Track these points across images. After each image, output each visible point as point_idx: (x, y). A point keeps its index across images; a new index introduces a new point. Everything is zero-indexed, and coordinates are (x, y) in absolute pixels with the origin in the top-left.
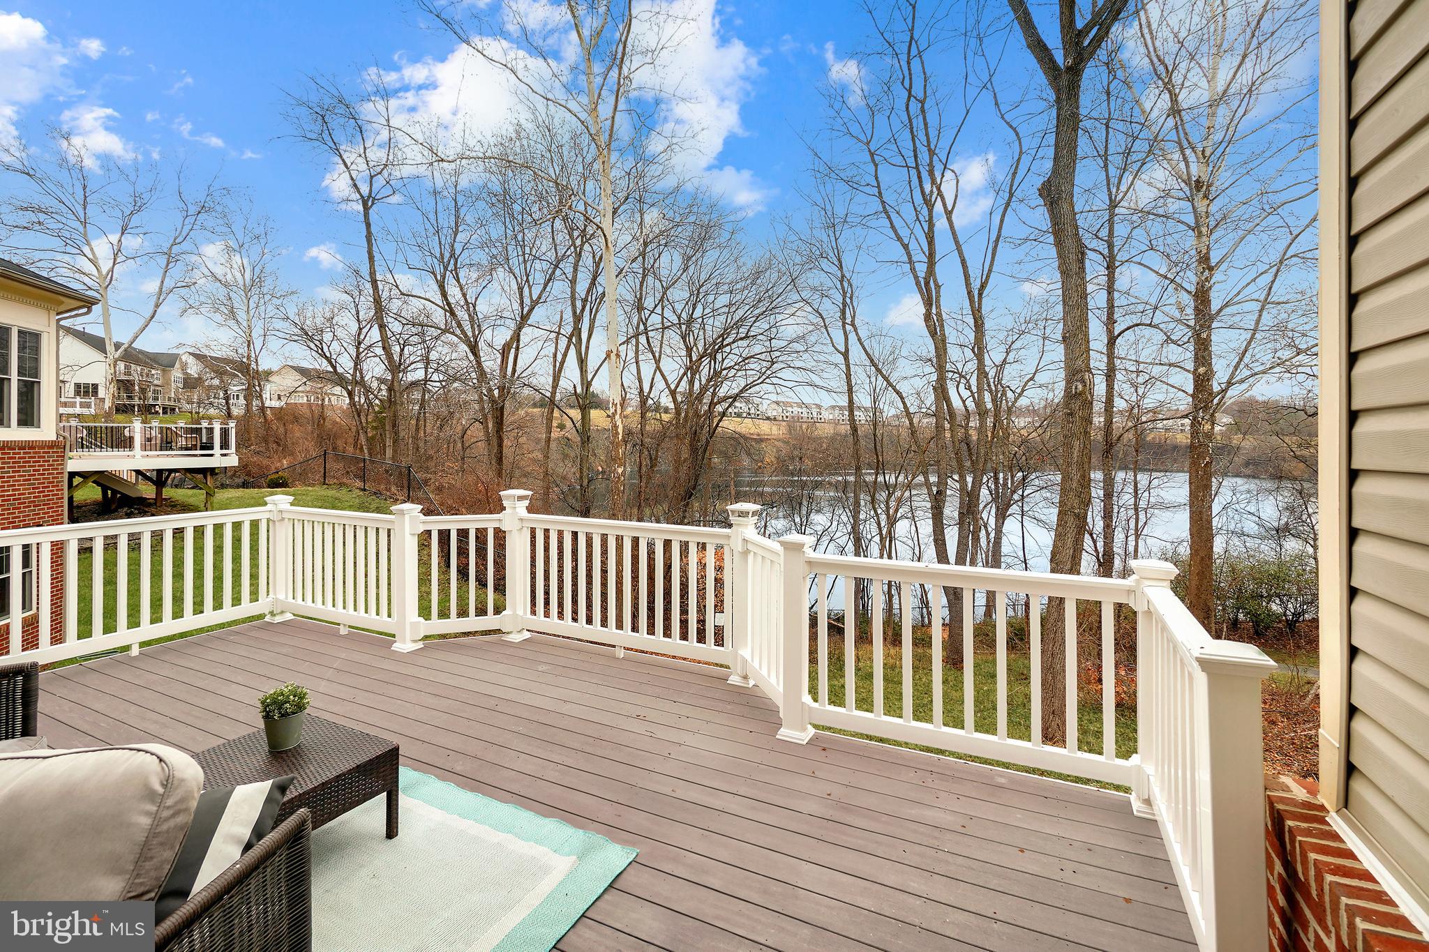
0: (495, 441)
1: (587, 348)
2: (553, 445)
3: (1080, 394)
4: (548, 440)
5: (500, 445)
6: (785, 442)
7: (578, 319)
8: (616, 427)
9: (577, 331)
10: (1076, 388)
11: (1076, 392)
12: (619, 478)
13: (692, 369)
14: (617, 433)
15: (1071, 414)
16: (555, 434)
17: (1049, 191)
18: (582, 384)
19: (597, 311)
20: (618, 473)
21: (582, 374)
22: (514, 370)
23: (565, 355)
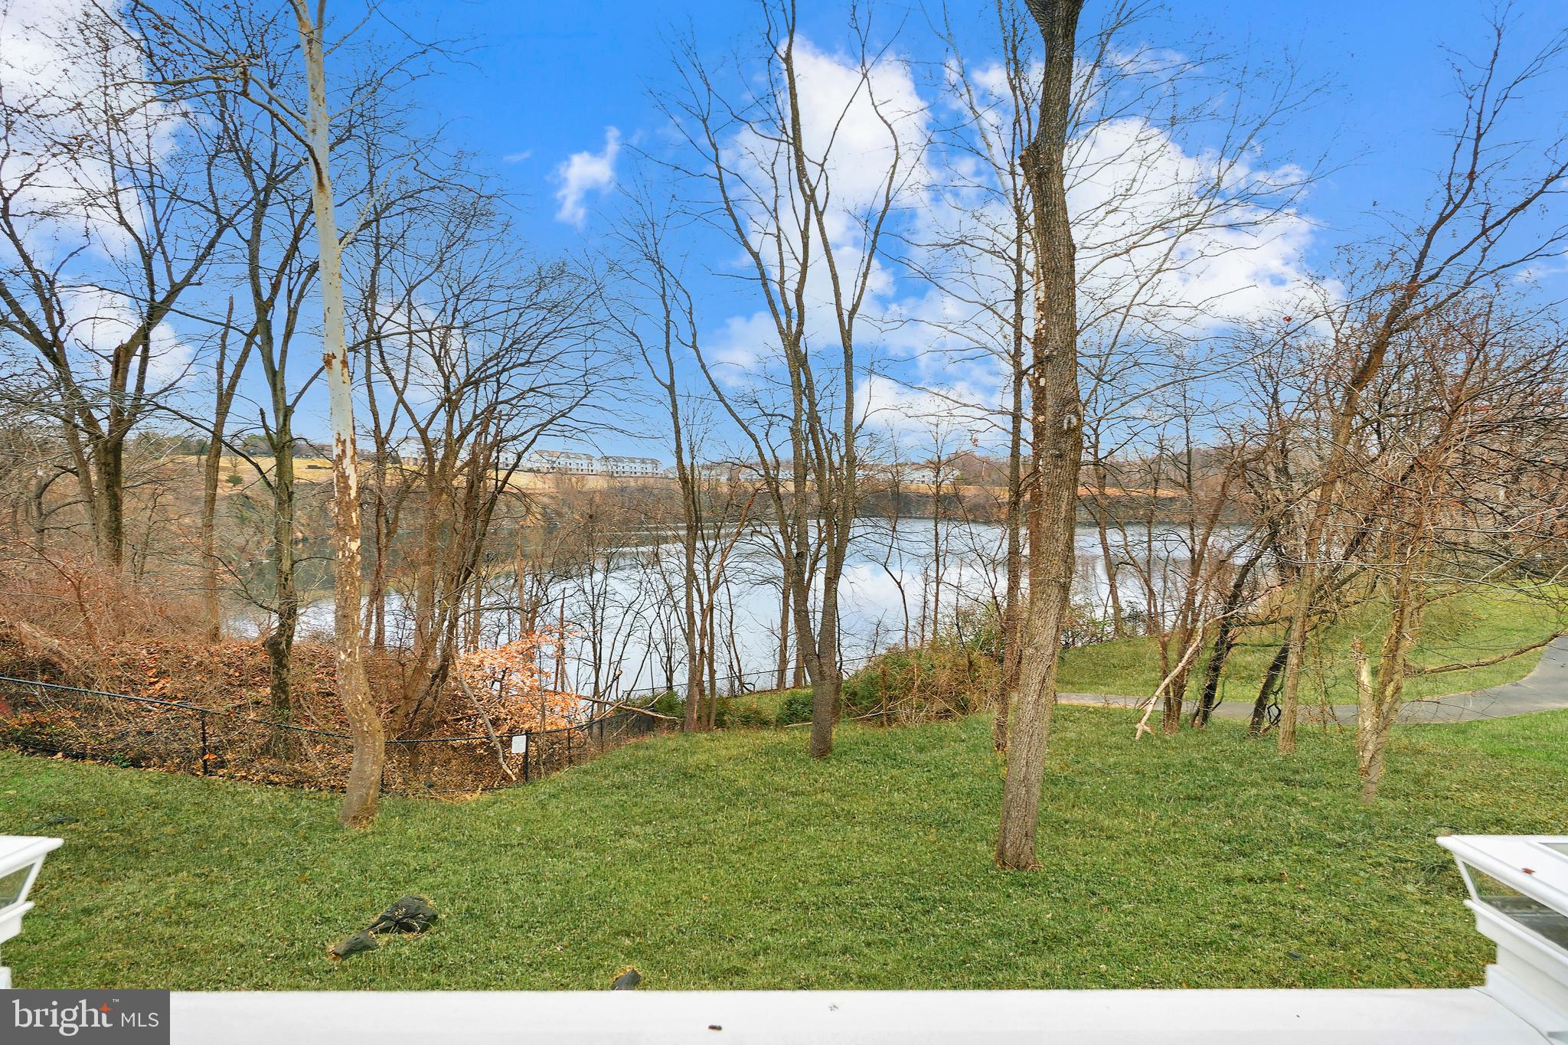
0: (104, 504)
1: (284, 353)
2: (221, 507)
3: (1074, 430)
4: (212, 499)
5: (116, 507)
6: (552, 497)
7: (264, 308)
8: (343, 477)
9: (263, 325)
10: (1069, 422)
11: (1069, 428)
12: (352, 558)
13: (450, 403)
14: (348, 487)
15: (1060, 456)
16: (224, 490)
17: (1037, 160)
18: (276, 411)
19: (301, 296)
20: (350, 550)
21: (275, 394)
22: (140, 388)
23: (240, 366)
